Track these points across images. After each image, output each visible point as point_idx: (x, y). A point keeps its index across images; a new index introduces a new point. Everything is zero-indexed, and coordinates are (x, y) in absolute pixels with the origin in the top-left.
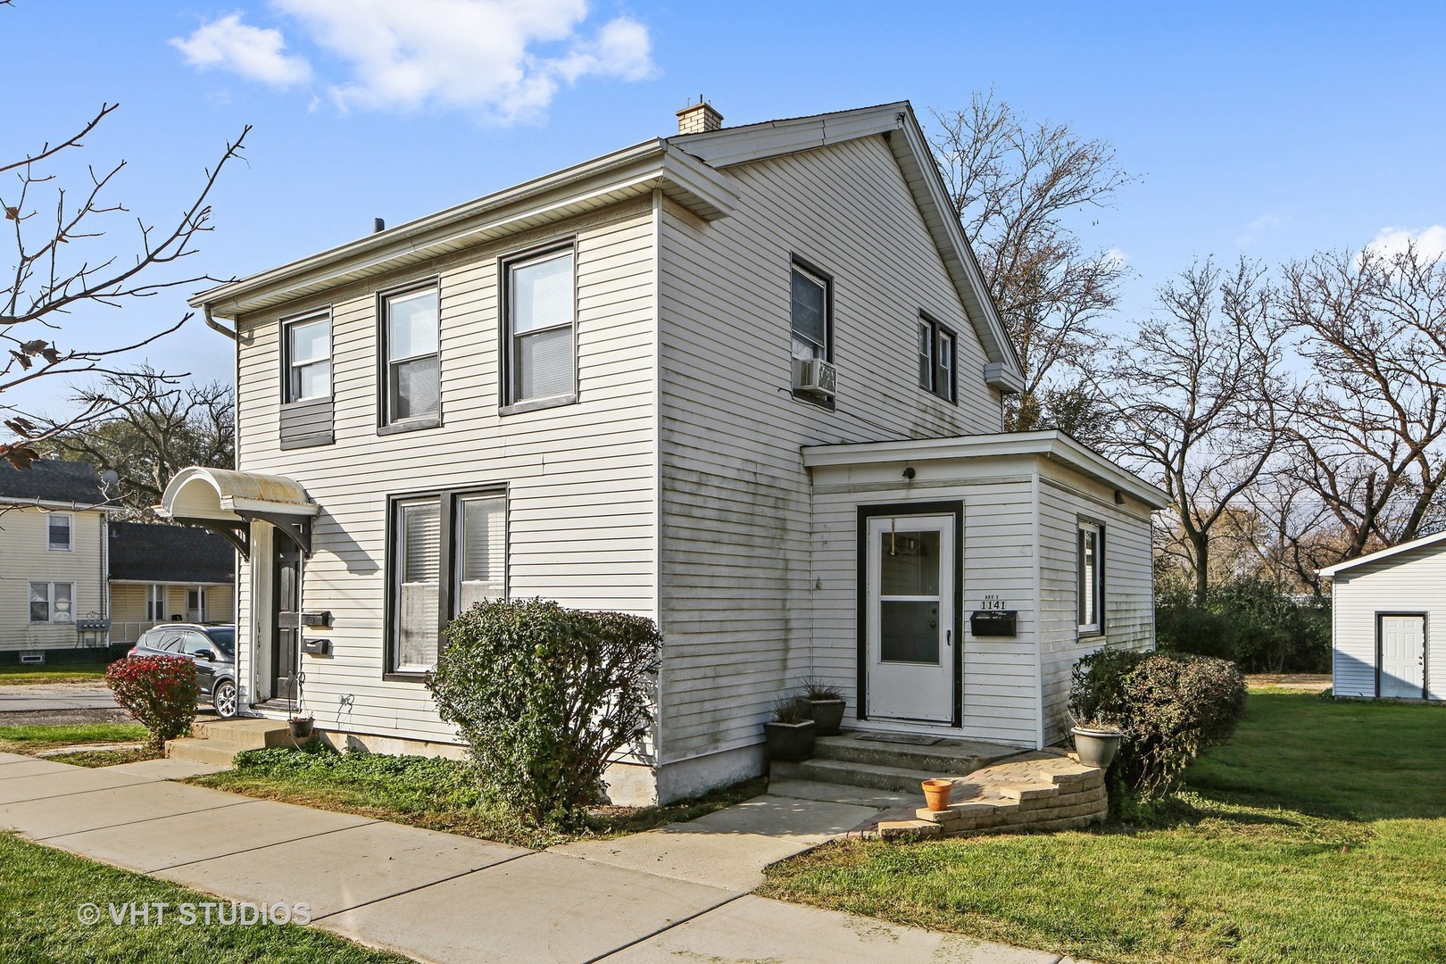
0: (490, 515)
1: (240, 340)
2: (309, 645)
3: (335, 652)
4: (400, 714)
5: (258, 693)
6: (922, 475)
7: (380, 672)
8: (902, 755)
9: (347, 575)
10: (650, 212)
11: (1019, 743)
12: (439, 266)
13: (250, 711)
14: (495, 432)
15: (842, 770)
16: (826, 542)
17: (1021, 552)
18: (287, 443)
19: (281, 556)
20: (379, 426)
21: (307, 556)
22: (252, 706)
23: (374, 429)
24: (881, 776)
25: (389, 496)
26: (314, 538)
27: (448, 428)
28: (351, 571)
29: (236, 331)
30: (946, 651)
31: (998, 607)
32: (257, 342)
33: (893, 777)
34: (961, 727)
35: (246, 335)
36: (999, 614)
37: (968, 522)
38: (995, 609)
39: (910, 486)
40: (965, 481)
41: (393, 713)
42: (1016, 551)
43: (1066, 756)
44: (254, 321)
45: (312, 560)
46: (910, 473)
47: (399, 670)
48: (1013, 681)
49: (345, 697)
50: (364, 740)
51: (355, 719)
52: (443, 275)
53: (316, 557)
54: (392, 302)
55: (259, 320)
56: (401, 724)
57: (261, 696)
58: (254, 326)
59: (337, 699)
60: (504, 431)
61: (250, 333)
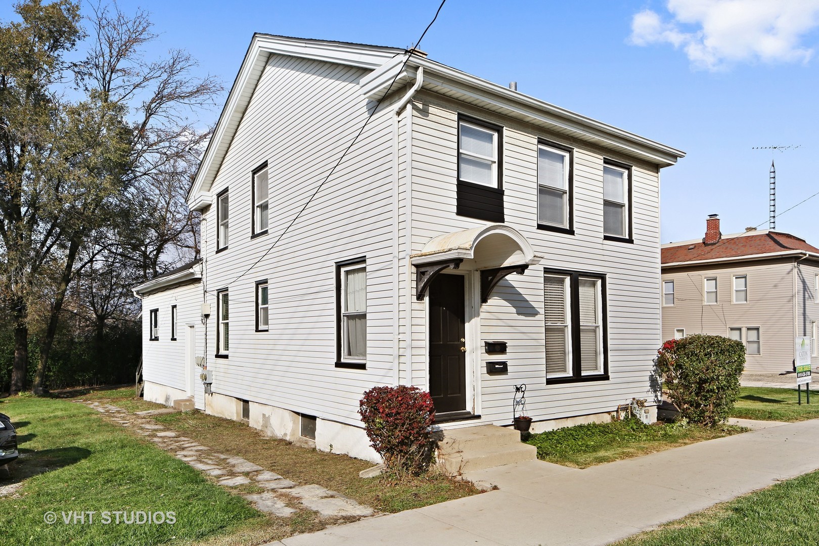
3: (509, 369)
7: (545, 380)
9: (517, 316)
14: (600, 246)
18: (463, 211)
21: (484, 300)
23: (534, 223)
25: (544, 268)
27: (577, 237)
44: (429, 99)
45: (487, 304)
53: (492, 302)
55: (435, 100)
58: (430, 103)
60: (605, 247)
61: (425, 106)
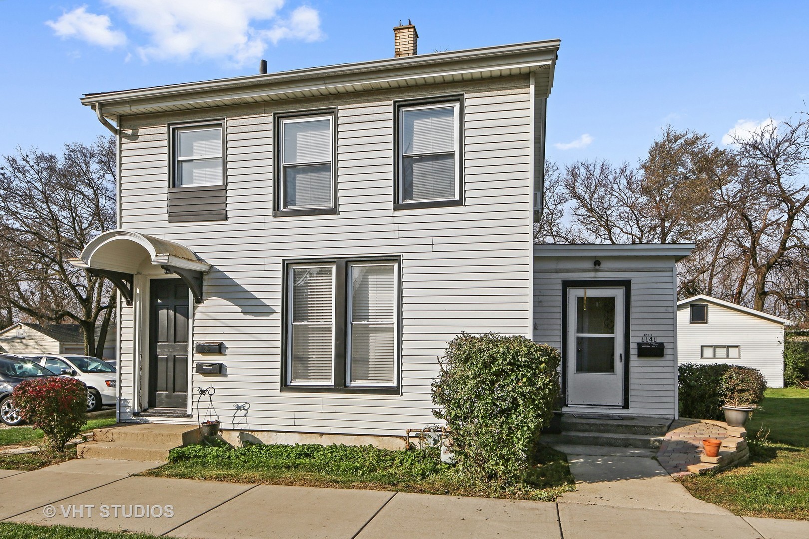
0: (369, 277)
1: (122, 136)
2: (204, 367)
3: (228, 372)
4: (297, 415)
5: (140, 404)
6: (604, 265)
7: (278, 386)
8: (619, 426)
9: (242, 316)
10: (528, 87)
11: (663, 416)
12: (336, 101)
13: (134, 418)
14: (389, 220)
15: (590, 437)
16: (541, 302)
17: (666, 310)
18: (174, 216)
19: (159, 301)
20: (274, 210)
21: (199, 301)
22: (135, 414)
23: (270, 211)
24: (616, 439)
25: (284, 260)
26: (204, 288)
27: (342, 215)
28: (245, 313)
29: (119, 128)
30: (619, 366)
31: (652, 340)
32: (141, 138)
33: (626, 439)
34: (628, 408)
35: (130, 132)
36: (654, 344)
37: (633, 292)
38: (650, 342)
39: (596, 271)
40: (632, 269)
41: (291, 415)
42: (663, 310)
43: (700, 422)
44: (138, 122)
45: (203, 305)
46: (597, 263)
47: (292, 384)
48: (659, 382)
49: (240, 405)
50: (256, 435)
51: (250, 420)
52: (340, 107)
53: (206, 303)
54: (285, 122)
55: (145, 122)
56: (297, 422)
57: (143, 406)
58: (139, 126)
59: (234, 407)
60: (396, 220)
61: (134, 131)
